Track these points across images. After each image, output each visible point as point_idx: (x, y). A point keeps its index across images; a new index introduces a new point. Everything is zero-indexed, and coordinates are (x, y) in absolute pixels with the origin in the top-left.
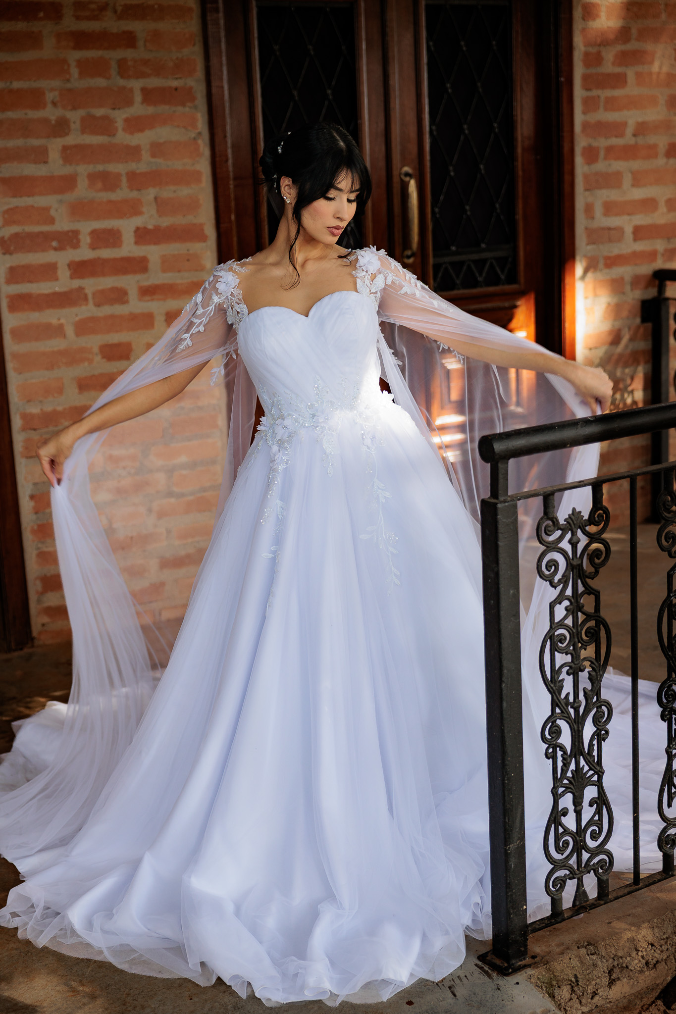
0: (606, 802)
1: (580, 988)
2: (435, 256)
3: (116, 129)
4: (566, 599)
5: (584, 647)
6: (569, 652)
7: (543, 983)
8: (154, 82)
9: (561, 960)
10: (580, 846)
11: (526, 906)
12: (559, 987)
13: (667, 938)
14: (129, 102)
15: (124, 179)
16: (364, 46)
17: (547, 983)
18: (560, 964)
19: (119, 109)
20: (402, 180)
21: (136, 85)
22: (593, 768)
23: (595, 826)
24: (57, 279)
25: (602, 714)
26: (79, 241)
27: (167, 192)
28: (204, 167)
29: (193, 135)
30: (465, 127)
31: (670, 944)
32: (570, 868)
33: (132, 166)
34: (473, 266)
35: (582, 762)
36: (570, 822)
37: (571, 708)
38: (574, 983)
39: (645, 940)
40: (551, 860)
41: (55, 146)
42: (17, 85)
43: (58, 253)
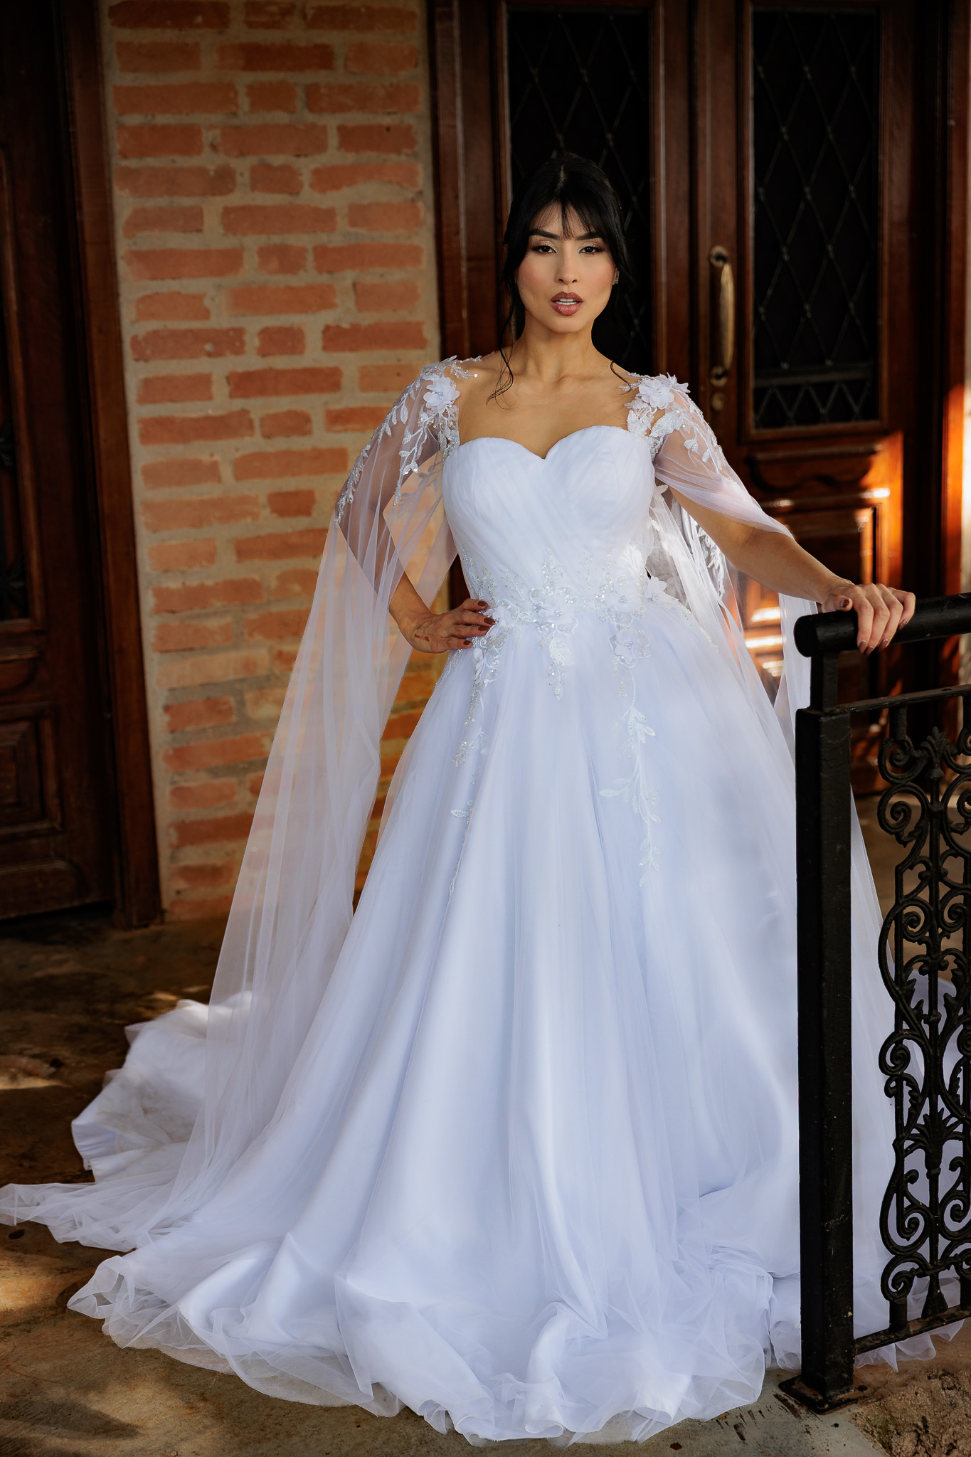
1: (931, 1436)
2: (757, 376)
3: (301, 185)
4: (921, 862)
5: (947, 933)
6: (923, 940)
7: (875, 1426)
8: (357, 118)
9: (903, 1395)
10: (934, 1229)
12: (899, 1434)
14: (320, 147)
15: (310, 257)
16: (662, 71)
17: (880, 1428)
18: (901, 1400)
19: (306, 156)
20: (712, 266)
21: (331, 122)
22: (957, 1113)
23: (959, 1199)
24: (210, 398)
26: (243, 344)
27: (371, 277)
28: (425, 241)
29: (411, 195)
30: (807, 190)
32: (919, 1260)
33: (323, 238)
34: (813, 393)
35: (941, 1104)
36: (920, 1191)
37: (925, 1022)
38: (921, 1429)
40: (891, 1247)
41: (213, 208)
42: (161, 119)
43: (213, 360)
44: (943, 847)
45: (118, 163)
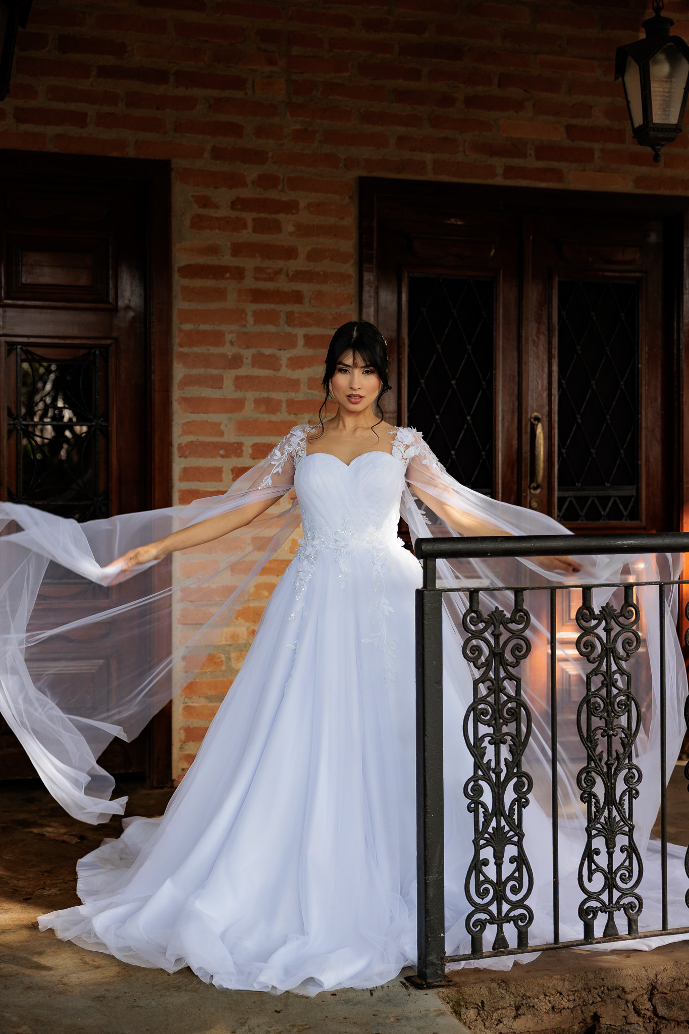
0: (526, 862)
1: (485, 1012)
2: (559, 490)
3: (281, 365)
4: (488, 680)
5: (505, 723)
6: (490, 724)
7: (452, 1001)
9: (472, 987)
10: (500, 897)
11: (444, 934)
12: (467, 1008)
13: (576, 991)
14: (293, 345)
15: (284, 405)
16: (501, 312)
17: (455, 1002)
18: (470, 990)
19: (284, 350)
20: (532, 423)
21: (300, 332)
22: (513, 829)
23: (515, 881)
24: (221, 481)
25: (522, 783)
26: (242, 451)
30: (593, 382)
31: (577, 996)
32: (490, 913)
33: (292, 395)
34: (596, 501)
35: (503, 823)
36: (490, 871)
37: (493, 772)
38: (480, 1007)
39: (554, 988)
40: (471, 902)
41: (229, 376)
42: (203, 327)
43: (224, 459)
44: (502, 674)
45: (177, 349)
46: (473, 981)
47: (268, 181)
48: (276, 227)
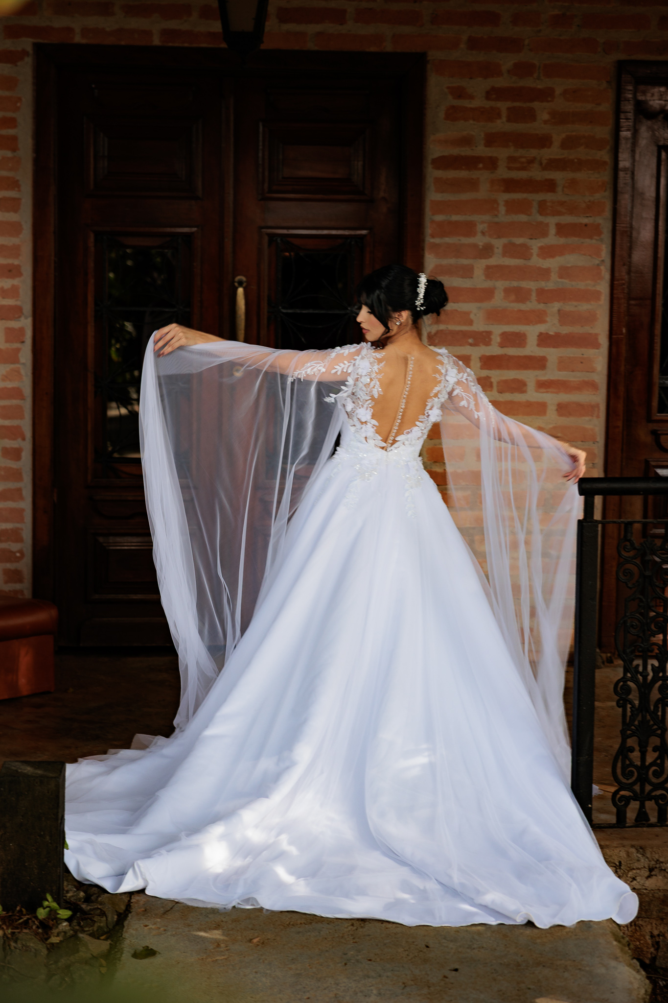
1: (622, 871)
3: (531, 255)
4: (638, 598)
5: (652, 634)
6: (639, 635)
8: (567, 219)
9: (613, 850)
10: (643, 779)
11: (591, 804)
14: (544, 234)
15: (534, 294)
18: (611, 852)
19: (536, 239)
21: (552, 221)
22: (657, 723)
23: (657, 767)
25: (666, 686)
26: (490, 340)
27: (570, 307)
28: (603, 287)
29: (597, 262)
32: (634, 792)
33: (543, 284)
37: (640, 675)
38: (618, 866)
40: (617, 781)
41: (480, 266)
42: (455, 218)
43: (472, 347)
45: (429, 240)
46: (615, 845)
47: (523, 69)
48: (531, 115)
